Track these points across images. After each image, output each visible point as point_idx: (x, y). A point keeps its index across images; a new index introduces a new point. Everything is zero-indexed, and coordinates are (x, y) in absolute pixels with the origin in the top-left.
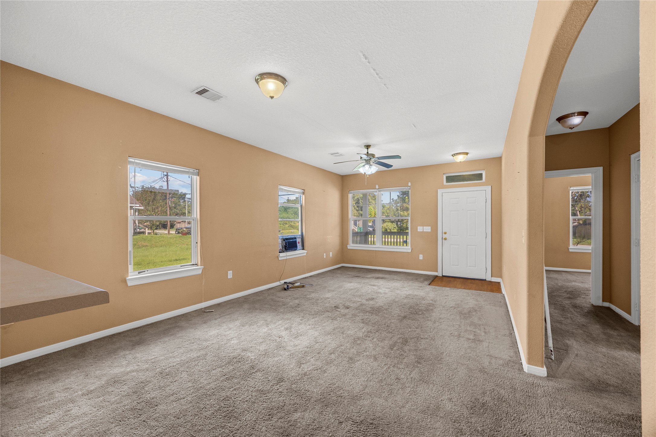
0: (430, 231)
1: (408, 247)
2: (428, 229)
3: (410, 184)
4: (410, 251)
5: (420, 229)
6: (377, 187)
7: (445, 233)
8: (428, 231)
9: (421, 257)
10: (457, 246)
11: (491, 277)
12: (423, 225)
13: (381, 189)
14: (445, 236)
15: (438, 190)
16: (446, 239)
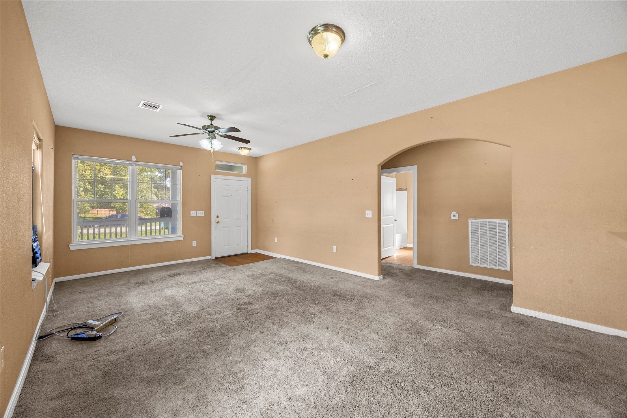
0: (203, 215)
1: (178, 235)
2: (201, 213)
3: (181, 164)
4: (182, 238)
5: (193, 214)
6: (134, 158)
7: (218, 217)
8: (201, 215)
9: (194, 243)
10: (227, 228)
11: (251, 250)
12: (197, 210)
13: (140, 163)
14: (217, 220)
15: (212, 175)
16: (218, 223)
